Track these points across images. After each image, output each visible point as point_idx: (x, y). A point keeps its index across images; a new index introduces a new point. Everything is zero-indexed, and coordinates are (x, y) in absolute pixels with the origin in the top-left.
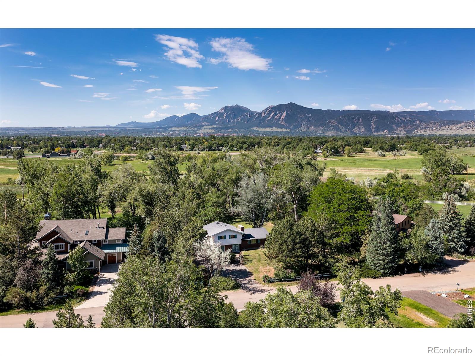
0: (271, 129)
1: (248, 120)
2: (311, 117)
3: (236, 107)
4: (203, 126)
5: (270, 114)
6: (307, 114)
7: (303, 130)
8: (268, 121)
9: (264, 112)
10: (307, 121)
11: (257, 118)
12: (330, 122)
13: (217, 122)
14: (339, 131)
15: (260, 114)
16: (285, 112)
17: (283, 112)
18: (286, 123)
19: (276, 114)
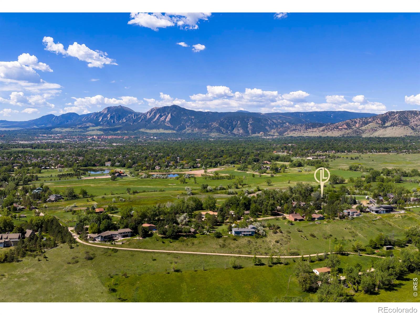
0: (158, 130)
1: (134, 121)
2: (194, 119)
3: (120, 107)
4: (88, 127)
5: (155, 116)
6: (190, 116)
7: (188, 132)
8: (154, 122)
9: (149, 113)
10: (190, 123)
11: (142, 119)
12: (212, 124)
13: (101, 123)
14: (221, 133)
15: (145, 115)
16: (170, 114)
17: (168, 114)
18: (171, 124)
19: (161, 116)
